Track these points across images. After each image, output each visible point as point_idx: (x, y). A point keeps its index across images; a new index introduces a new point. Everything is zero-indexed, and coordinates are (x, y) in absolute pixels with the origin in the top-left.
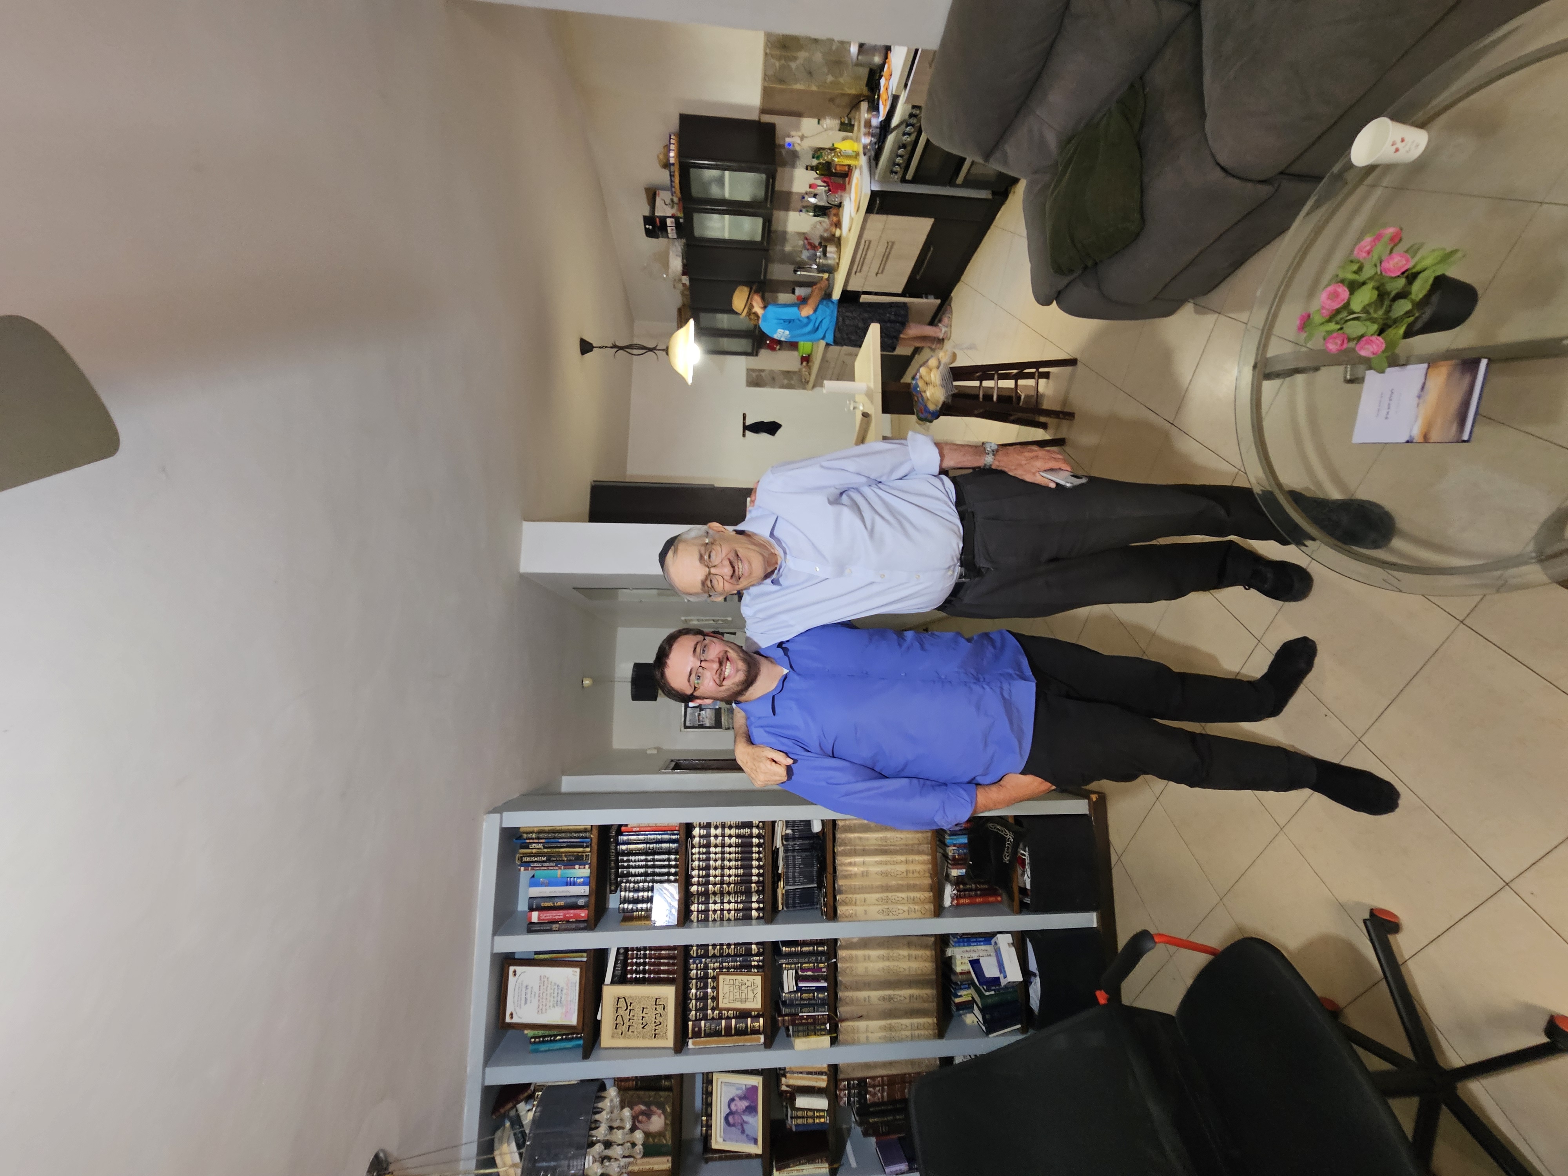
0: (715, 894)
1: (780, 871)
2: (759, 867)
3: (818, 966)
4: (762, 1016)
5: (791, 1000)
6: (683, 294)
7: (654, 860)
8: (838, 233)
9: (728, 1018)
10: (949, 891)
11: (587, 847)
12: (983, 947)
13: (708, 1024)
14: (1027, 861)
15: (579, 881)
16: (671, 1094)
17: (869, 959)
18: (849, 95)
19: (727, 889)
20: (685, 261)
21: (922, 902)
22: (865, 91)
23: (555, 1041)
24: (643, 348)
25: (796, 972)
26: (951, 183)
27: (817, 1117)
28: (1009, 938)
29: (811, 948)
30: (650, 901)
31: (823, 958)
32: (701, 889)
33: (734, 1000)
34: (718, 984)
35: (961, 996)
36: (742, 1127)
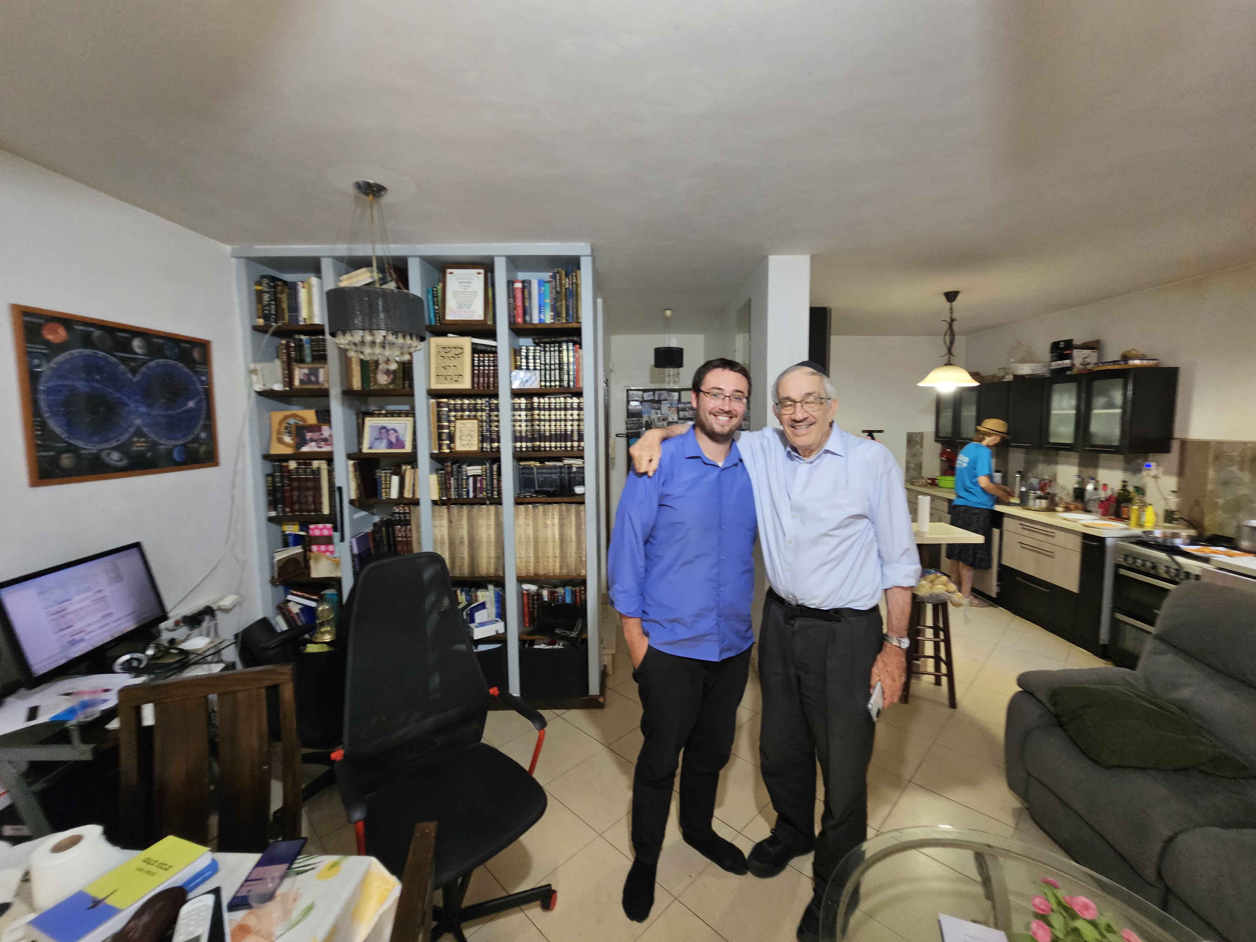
0: (532, 415)
1: (547, 463)
2: (550, 447)
3: (484, 491)
4: (451, 451)
5: (462, 472)
6: (993, 376)
7: (555, 369)
8: (1059, 509)
9: (449, 427)
10: (533, 588)
11: (567, 320)
12: (494, 612)
13: (445, 413)
14: (556, 647)
15: (542, 316)
16: (402, 388)
17: (489, 528)
18: (1202, 519)
19: (536, 424)
20: (1028, 377)
21: (527, 569)
22: (1208, 533)
23: (434, 304)
24: (951, 344)
25: (479, 476)
26: (1116, 608)
27: (386, 491)
28: (501, 631)
29: (496, 486)
30: (528, 369)
31: (489, 495)
32: (536, 405)
33: (461, 431)
34: (471, 419)
35: (462, 595)
36: (379, 439)
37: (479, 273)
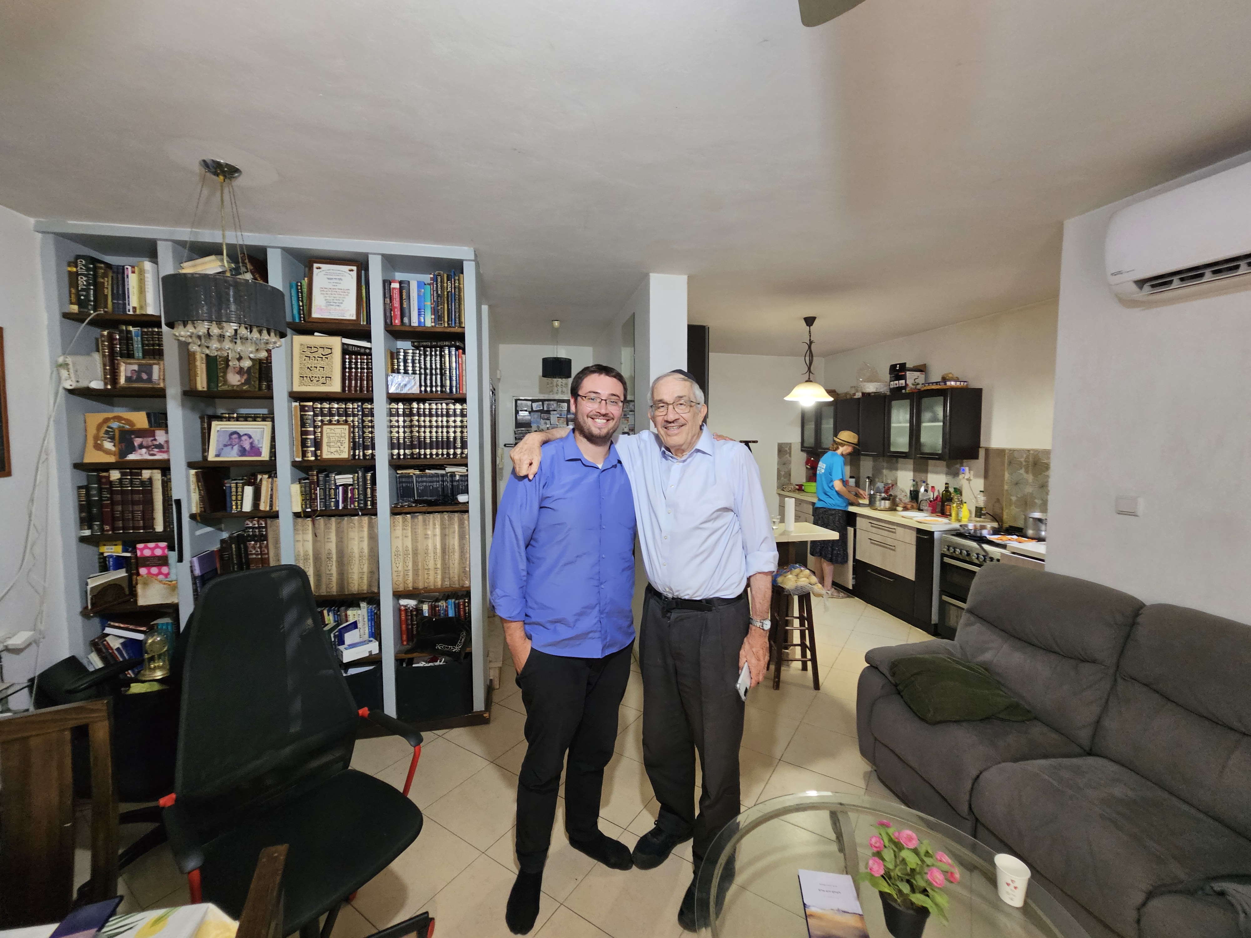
0: (411, 421)
1: (427, 471)
2: (431, 454)
3: (356, 501)
4: (316, 459)
5: (330, 481)
6: (846, 394)
7: (436, 374)
8: (899, 508)
9: (315, 433)
10: (412, 603)
11: (448, 324)
12: (367, 631)
13: (310, 417)
14: (438, 663)
15: (422, 318)
16: (257, 390)
17: (361, 541)
18: (1002, 513)
19: (415, 430)
20: (873, 394)
21: (405, 582)
22: (1006, 525)
23: (298, 300)
24: (811, 363)
25: (350, 485)
26: (942, 592)
27: (237, 503)
28: (376, 651)
29: (370, 496)
30: (406, 372)
31: (362, 505)
32: (415, 411)
33: (329, 437)
34: (341, 424)
35: (329, 615)
36: (229, 445)
37: (352, 270)
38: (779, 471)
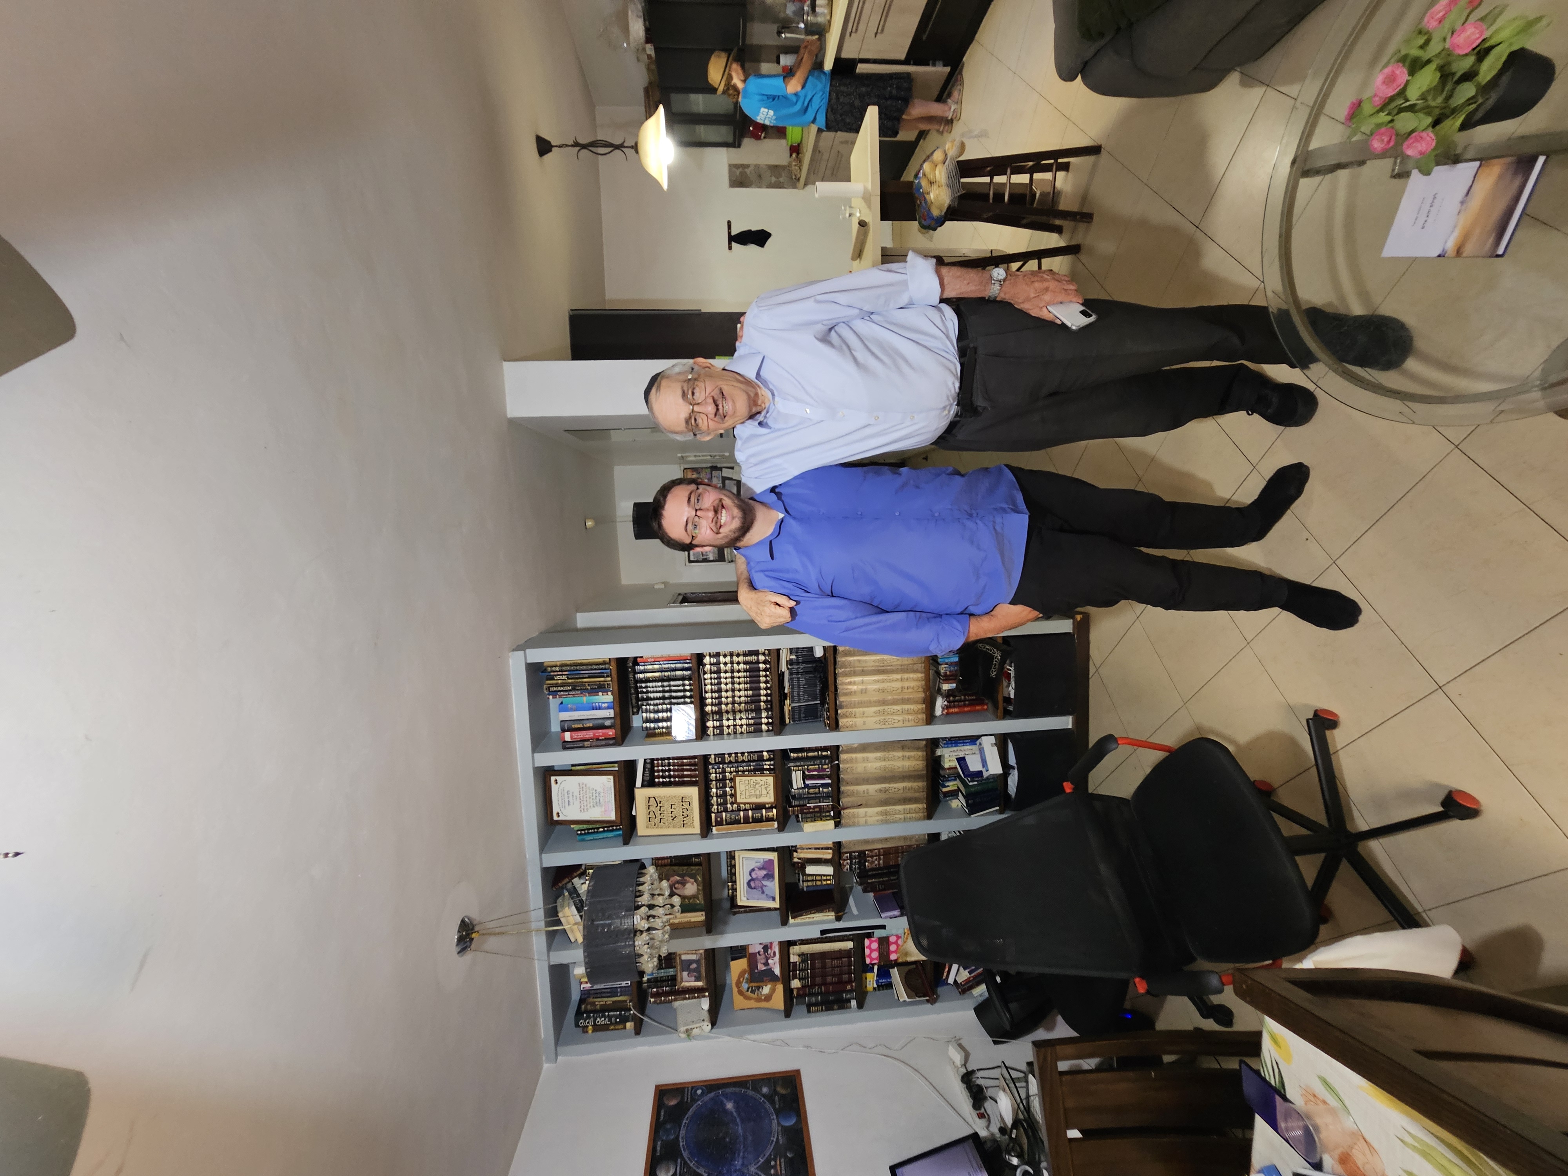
0: (727, 712)
1: (786, 691)
2: (766, 689)
3: (822, 767)
4: (775, 807)
5: (800, 795)
6: (649, 69)
7: (670, 686)
9: (745, 810)
10: (940, 703)
11: (608, 676)
12: (969, 747)
13: (728, 815)
14: (1012, 675)
15: (603, 705)
16: (700, 867)
17: (868, 760)
19: (738, 707)
21: (917, 713)
23: (597, 832)
24: (609, 144)
25: (804, 773)
27: (824, 880)
28: (992, 739)
29: (816, 753)
30: (669, 720)
31: (827, 761)
32: (715, 708)
33: (750, 796)
34: (735, 784)
35: (948, 786)
36: (762, 889)
37: (556, 781)
38: (771, 186)
